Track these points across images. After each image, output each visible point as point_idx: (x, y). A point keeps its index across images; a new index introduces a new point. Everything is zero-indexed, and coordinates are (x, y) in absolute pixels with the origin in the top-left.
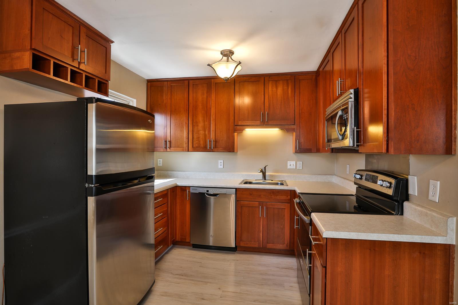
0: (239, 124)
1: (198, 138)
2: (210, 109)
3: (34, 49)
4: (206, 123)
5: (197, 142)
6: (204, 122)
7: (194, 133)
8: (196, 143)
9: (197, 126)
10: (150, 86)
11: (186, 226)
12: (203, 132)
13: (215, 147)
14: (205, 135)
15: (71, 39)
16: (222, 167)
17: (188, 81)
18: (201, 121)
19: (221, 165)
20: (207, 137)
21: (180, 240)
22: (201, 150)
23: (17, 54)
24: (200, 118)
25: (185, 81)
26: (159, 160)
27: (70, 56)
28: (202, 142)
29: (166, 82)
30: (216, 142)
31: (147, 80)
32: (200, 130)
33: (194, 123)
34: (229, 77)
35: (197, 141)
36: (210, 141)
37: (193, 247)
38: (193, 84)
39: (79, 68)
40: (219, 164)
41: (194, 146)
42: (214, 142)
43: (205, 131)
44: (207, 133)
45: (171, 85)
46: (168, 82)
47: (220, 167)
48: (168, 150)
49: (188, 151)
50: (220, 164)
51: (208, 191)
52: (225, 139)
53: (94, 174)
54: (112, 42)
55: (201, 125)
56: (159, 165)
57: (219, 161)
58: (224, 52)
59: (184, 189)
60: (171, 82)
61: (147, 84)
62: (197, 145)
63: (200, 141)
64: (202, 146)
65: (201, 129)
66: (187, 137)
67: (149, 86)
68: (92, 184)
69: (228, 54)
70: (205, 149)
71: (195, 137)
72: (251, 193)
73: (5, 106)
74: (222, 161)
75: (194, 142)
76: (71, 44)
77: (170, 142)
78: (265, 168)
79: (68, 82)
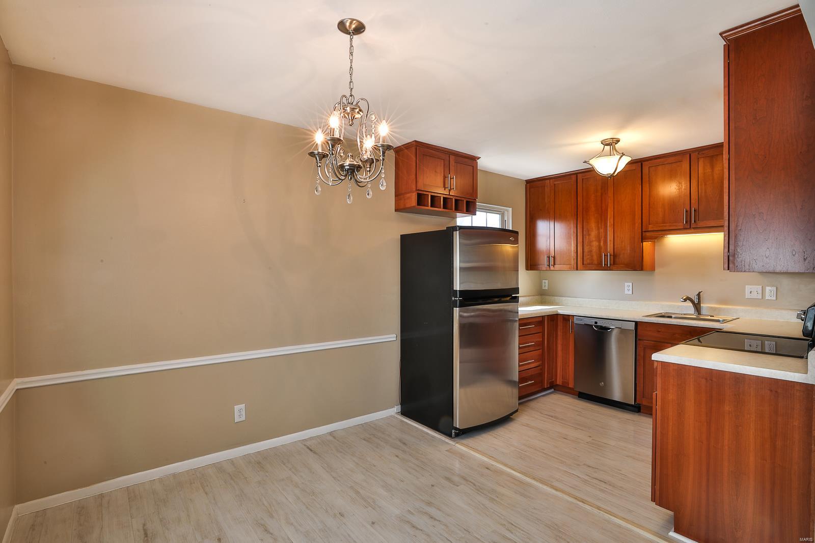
0: (650, 230)
1: (591, 251)
2: (607, 210)
3: (418, 190)
4: (602, 230)
5: (588, 257)
6: (598, 229)
7: (585, 246)
8: (587, 259)
9: (589, 235)
10: (530, 188)
11: (569, 366)
12: (597, 244)
13: (614, 264)
14: (600, 247)
15: (443, 171)
16: (630, 292)
17: (576, 175)
18: (594, 228)
19: (629, 290)
20: (603, 250)
21: (561, 384)
22: (593, 268)
23: (408, 195)
24: (593, 225)
25: (572, 176)
26: (544, 281)
27: (442, 186)
28: (595, 257)
29: (548, 181)
30: (615, 256)
31: (526, 180)
32: (593, 241)
33: (584, 232)
34: (612, 173)
35: (588, 255)
36: (606, 256)
37: (579, 397)
38: (583, 179)
39: (449, 195)
40: (626, 288)
41: (585, 262)
42: (612, 257)
43: (599, 241)
44: (602, 244)
45: (555, 183)
46: (551, 180)
47: (626, 292)
48: (552, 268)
49: (577, 270)
50: (628, 287)
51: (596, 323)
52: (629, 251)
53: (458, 289)
54: (479, 158)
55: (594, 234)
56: (544, 288)
57: (626, 284)
58: (605, 142)
59: (566, 318)
60: (554, 180)
61: (526, 185)
62: (588, 261)
63: (592, 256)
64: (596, 262)
65: (594, 239)
66: (576, 251)
67: (528, 188)
68: (457, 297)
69: (611, 143)
70: (599, 267)
71: (586, 250)
72: (660, 330)
73: (402, 236)
74: (631, 284)
75: (584, 258)
76: (443, 175)
77: (554, 257)
78: (699, 295)
79: (441, 209)
